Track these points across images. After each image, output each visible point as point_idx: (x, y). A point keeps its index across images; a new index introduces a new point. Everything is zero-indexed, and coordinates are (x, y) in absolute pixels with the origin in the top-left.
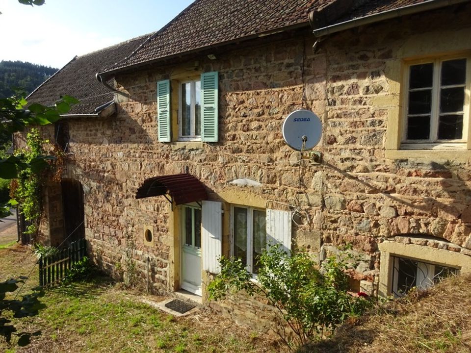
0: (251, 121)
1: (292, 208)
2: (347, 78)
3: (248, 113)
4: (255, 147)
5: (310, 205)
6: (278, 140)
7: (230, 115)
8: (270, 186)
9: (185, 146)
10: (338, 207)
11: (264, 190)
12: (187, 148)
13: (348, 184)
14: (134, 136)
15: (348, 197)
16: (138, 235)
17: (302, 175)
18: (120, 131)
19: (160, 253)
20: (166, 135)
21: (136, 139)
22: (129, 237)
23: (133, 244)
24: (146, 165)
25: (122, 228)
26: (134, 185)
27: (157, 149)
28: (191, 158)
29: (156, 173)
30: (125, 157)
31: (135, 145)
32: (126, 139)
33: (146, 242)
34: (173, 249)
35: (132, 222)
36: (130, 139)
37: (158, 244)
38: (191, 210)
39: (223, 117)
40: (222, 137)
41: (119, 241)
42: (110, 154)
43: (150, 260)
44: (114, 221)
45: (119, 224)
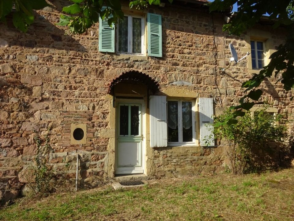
0: (184, 49)
1: (211, 97)
2: (232, 38)
3: (182, 44)
4: (188, 63)
5: (221, 94)
6: (201, 61)
7: (169, 43)
8: (199, 85)
9: (130, 58)
10: (233, 94)
11: (195, 88)
12: (131, 59)
13: (236, 83)
14: (59, 43)
15: (237, 89)
16: (60, 136)
17: (216, 79)
18: (35, 35)
19: (95, 147)
20: (109, 47)
21: (64, 46)
22: (41, 142)
23: (49, 148)
24: (78, 70)
25: (27, 135)
26: (56, 88)
27: (95, 58)
28: (135, 66)
29: (93, 77)
30: (40, 61)
31: (61, 51)
32: (43, 44)
33: (74, 142)
34: (114, 140)
35: (50, 124)
36: (52, 45)
37: (93, 139)
38: (128, 107)
39: (164, 43)
40: (164, 55)
41: (18, 151)
42: (11, 56)
43: (82, 156)
44: (11, 129)
45: (20, 132)
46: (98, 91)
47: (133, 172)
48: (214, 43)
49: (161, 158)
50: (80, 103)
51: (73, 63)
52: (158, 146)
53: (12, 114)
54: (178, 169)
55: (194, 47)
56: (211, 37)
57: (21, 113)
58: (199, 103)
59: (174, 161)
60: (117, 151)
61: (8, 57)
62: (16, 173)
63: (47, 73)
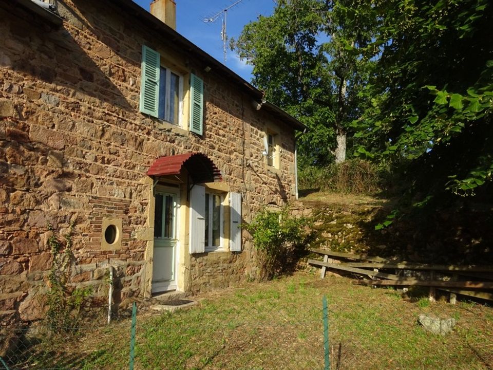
0: (220, 129)
1: (239, 192)
3: (219, 122)
4: (222, 148)
5: (246, 190)
6: (233, 148)
7: (208, 118)
8: (230, 177)
9: (171, 129)
10: (254, 191)
11: (227, 179)
12: (172, 130)
13: (257, 179)
14: (89, 83)
15: (257, 186)
16: (87, 237)
17: (243, 171)
18: (55, 60)
19: (132, 254)
20: (152, 109)
21: (95, 91)
22: (60, 246)
23: (72, 257)
24: (114, 133)
25: (37, 235)
26: (84, 157)
27: (134, 120)
28: (176, 142)
29: (130, 148)
30: (61, 108)
31: (92, 99)
32: (69, 81)
33: (105, 246)
34: (152, 242)
35: (73, 218)
36: (78, 85)
37: (129, 243)
38: (162, 196)
39: (205, 119)
40: (204, 133)
41: (20, 262)
42: (16, 88)
43: (116, 269)
44: (9, 223)
45: (25, 228)
46: (137, 170)
47: (169, 289)
48: (243, 128)
49: (197, 267)
50: (115, 186)
51: (108, 121)
52: (197, 252)
53: (12, 194)
54: (212, 281)
55: (227, 129)
56: (240, 121)
57: (28, 195)
58: (231, 199)
59: (209, 270)
60: (154, 260)
61: (11, 87)
62: (16, 305)
63: (71, 130)
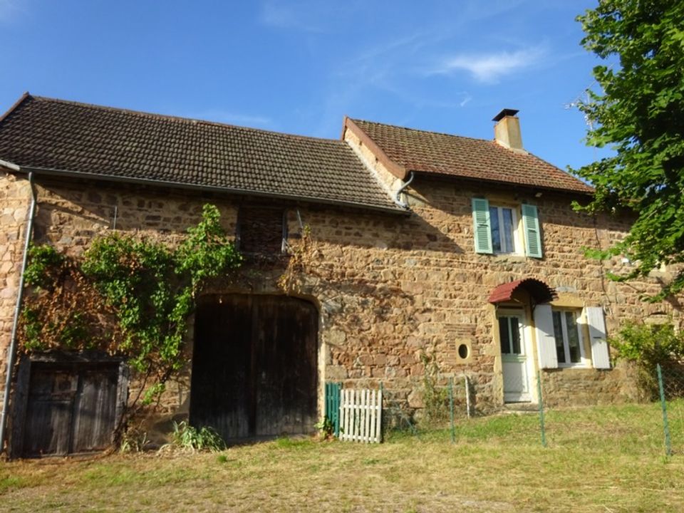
0: (564, 246)
1: (599, 306)
3: (561, 240)
4: (569, 263)
5: (610, 302)
6: (584, 261)
7: (547, 239)
8: (584, 291)
9: (507, 259)
10: (624, 302)
11: (580, 294)
12: (509, 260)
13: (627, 288)
14: (435, 243)
15: (628, 296)
16: (446, 354)
17: (603, 283)
18: (410, 236)
19: (482, 367)
20: (486, 247)
21: (439, 247)
22: (428, 360)
23: (436, 367)
24: (457, 275)
25: (413, 352)
26: (436, 296)
27: (472, 260)
28: (514, 269)
29: (471, 283)
30: (418, 266)
31: (438, 253)
32: (422, 245)
33: (459, 360)
34: (500, 358)
35: (434, 341)
36: (427, 247)
37: (479, 358)
38: (507, 318)
39: (542, 240)
40: (543, 255)
41: (406, 370)
42: (391, 261)
43: (470, 378)
44: (397, 345)
45: (406, 348)
46: (479, 300)
47: (521, 399)
48: (597, 238)
49: (551, 382)
50: (462, 314)
51: (451, 266)
52: (549, 367)
53: (396, 327)
54: (572, 397)
55: (574, 244)
56: (592, 230)
57: (405, 327)
58: (587, 314)
59: (566, 385)
60: (504, 372)
61: (388, 261)
62: (406, 397)
63: (426, 279)
